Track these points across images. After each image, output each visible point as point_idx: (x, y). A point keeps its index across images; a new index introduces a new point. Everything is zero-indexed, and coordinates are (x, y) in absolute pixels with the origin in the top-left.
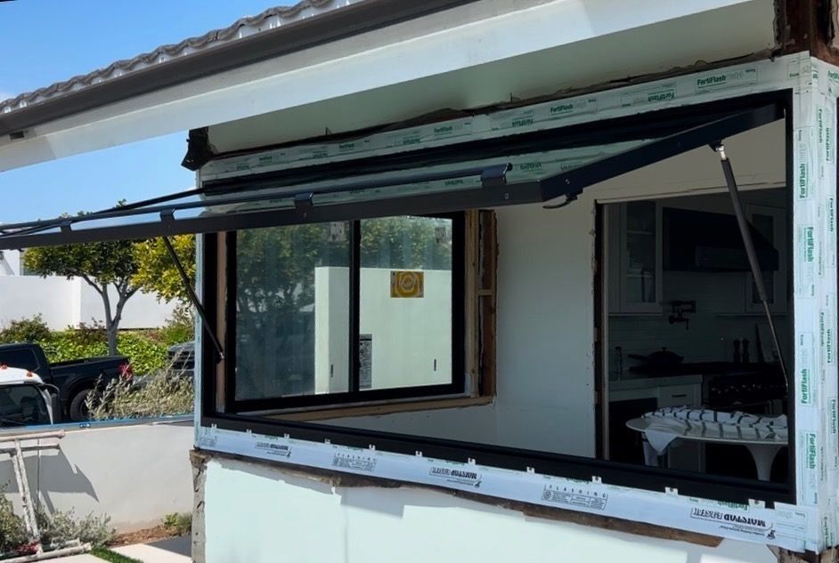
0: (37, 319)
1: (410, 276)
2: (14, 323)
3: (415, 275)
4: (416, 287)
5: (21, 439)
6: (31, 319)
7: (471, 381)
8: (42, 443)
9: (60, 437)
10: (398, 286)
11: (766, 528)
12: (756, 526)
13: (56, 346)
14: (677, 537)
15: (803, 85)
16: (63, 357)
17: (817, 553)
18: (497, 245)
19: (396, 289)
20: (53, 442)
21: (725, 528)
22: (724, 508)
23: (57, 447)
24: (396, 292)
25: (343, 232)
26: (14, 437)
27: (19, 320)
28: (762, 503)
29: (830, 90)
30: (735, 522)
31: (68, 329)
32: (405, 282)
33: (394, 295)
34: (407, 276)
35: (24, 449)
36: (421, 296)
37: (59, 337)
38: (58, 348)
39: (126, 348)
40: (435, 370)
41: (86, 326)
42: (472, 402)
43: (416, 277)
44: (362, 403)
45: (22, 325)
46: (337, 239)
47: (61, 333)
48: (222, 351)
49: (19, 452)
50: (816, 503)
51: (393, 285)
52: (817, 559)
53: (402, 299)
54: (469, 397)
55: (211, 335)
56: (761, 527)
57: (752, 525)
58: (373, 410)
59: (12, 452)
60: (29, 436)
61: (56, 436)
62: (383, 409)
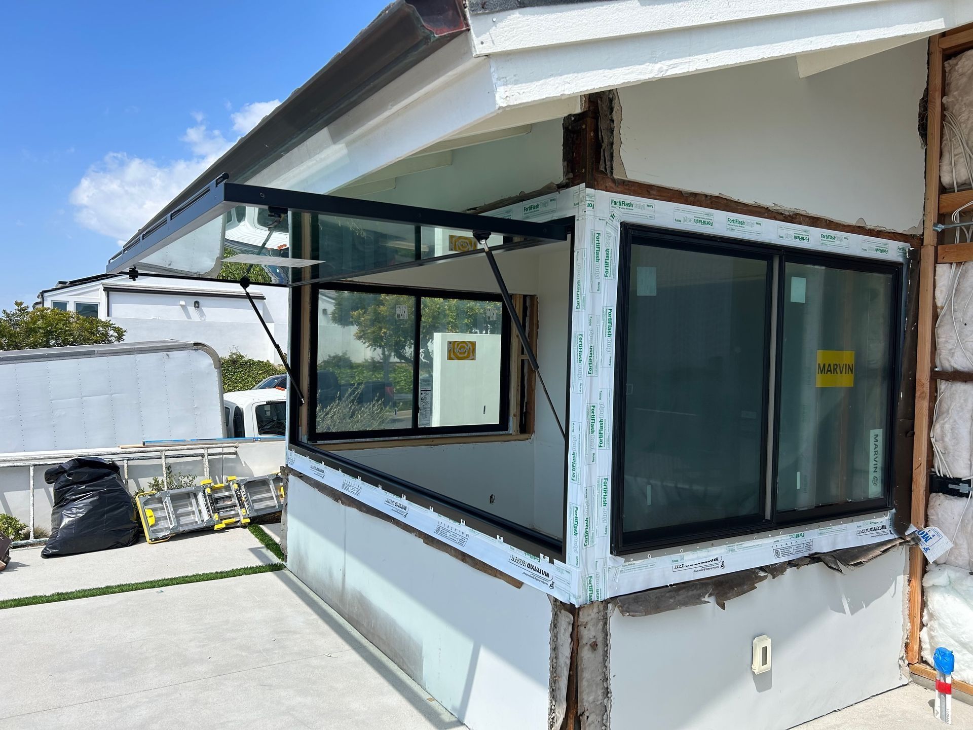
0: (345, 354)
1: (464, 345)
2: (329, 356)
3: (468, 343)
4: (469, 353)
5: (208, 448)
6: (341, 354)
7: (513, 423)
8: (226, 450)
9: (236, 447)
10: (454, 352)
11: (550, 579)
12: (544, 576)
13: (356, 372)
14: (499, 576)
15: (582, 213)
16: (359, 380)
17: (577, 607)
18: (538, 322)
19: (452, 354)
20: (232, 450)
21: (526, 574)
22: (528, 558)
23: (236, 453)
24: (452, 356)
25: (406, 313)
26: (203, 446)
27: (332, 355)
28: (547, 558)
29: (613, 216)
30: (532, 571)
31: (364, 361)
32: (460, 349)
33: (450, 358)
34: (460, 345)
35: (209, 455)
36: (474, 359)
37: (358, 366)
38: (356, 374)
39: (399, 375)
40: (484, 413)
41: (375, 359)
42: (516, 438)
43: (470, 345)
44: (420, 437)
45: (334, 357)
46: (401, 318)
47: (359, 363)
48: (303, 397)
49: (206, 456)
50: (577, 564)
51: (449, 351)
52: (577, 611)
53: (456, 362)
54: (511, 434)
55: (296, 387)
56: (546, 577)
57: (541, 575)
58: (429, 442)
59: (203, 456)
60: (214, 446)
61: (233, 446)
62: (436, 441)
